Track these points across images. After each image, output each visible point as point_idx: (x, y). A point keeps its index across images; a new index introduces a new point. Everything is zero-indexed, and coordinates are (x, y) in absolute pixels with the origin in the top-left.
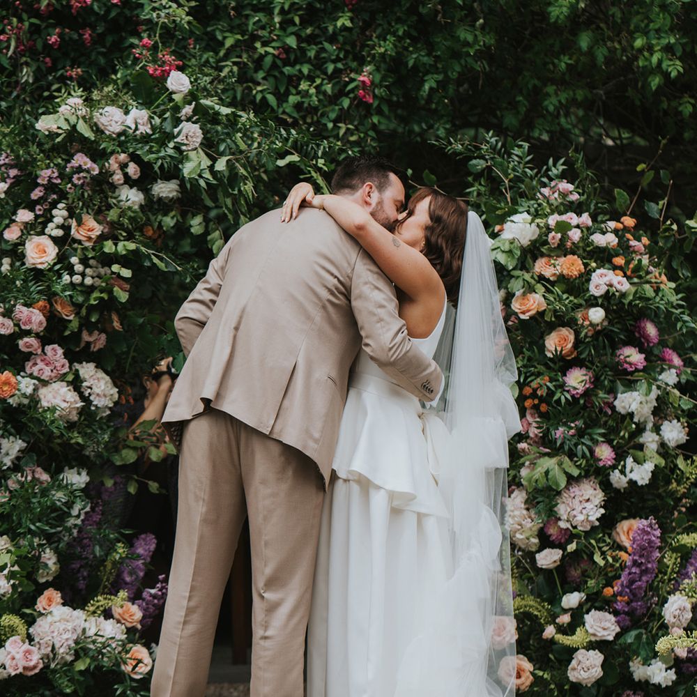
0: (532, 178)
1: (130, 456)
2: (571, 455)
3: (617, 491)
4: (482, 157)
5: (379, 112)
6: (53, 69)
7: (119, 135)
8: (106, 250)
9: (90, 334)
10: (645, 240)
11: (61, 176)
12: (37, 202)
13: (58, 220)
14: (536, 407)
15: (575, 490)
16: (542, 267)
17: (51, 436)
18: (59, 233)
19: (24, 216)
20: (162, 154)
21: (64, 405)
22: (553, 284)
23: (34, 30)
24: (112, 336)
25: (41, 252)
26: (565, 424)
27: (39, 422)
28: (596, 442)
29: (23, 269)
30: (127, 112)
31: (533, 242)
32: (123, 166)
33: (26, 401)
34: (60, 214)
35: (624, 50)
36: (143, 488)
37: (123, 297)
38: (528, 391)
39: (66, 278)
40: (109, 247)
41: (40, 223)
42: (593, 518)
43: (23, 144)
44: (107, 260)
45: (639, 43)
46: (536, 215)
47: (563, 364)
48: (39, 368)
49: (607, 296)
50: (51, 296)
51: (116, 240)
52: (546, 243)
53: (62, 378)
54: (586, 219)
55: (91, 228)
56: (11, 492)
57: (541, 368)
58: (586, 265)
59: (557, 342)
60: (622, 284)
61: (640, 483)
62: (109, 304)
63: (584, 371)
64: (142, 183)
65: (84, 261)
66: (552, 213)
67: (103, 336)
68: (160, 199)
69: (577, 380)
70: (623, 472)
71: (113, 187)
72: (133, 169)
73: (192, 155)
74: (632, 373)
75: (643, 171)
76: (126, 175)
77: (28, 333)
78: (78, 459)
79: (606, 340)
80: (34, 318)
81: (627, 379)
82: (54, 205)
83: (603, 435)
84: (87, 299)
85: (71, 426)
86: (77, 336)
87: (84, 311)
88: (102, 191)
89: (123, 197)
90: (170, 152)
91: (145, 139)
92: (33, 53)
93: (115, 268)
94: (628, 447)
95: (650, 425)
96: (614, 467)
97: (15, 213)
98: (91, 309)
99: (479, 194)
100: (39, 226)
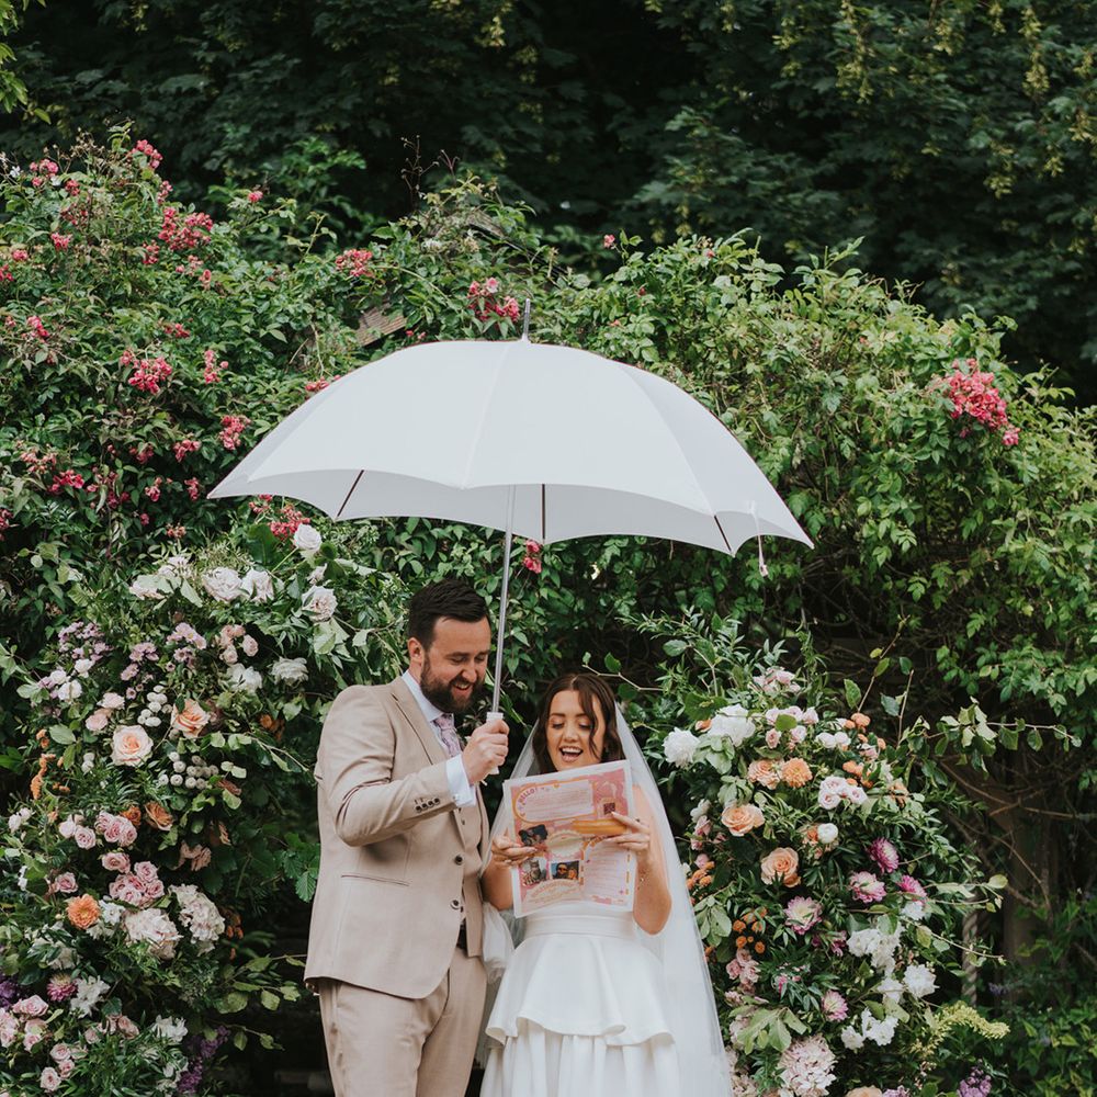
0: (742, 664)
1: (238, 1003)
2: (796, 1007)
3: (849, 1051)
4: (681, 638)
5: (549, 584)
6: (151, 528)
7: (233, 602)
8: (214, 744)
9: (192, 849)
10: (881, 743)
11: (159, 651)
12: (128, 684)
13: (155, 706)
14: (750, 947)
15: (800, 1050)
16: (756, 771)
17: (140, 977)
18: (156, 722)
19: (112, 700)
20: (287, 624)
21: (157, 938)
22: (772, 793)
23: (130, 479)
24: (219, 853)
25: (131, 746)
26: (789, 969)
27: (125, 959)
28: (824, 990)
29: (109, 766)
30: (242, 574)
31: (747, 742)
32: (237, 641)
33: (110, 933)
34: (156, 699)
35: (843, 517)
36: (253, 1041)
37: (233, 801)
38: (740, 925)
39: (163, 778)
40: (217, 740)
41: (131, 710)
42: (822, 1086)
43: (113, 611)
44: (215, 757)
45: (863, 508)
46: (750, 707)
47: (784, 894)
48: (124, 889)
49: (840, 809)
50: (143, 799)
51: (226, 731)
52: (762, 743)
53: (156, 903)
54: (811, 714)
55: (193, 717)
56: (89, 1047)
57: (756, 898)
58: (814, 771)
59: (777, 865)
60: (859, 797)
61: (880, 1042)
62: (216, 812)
63: (809, 902)
64: (260, 661)
65: (186, 758)
66: (771, 705)
67: (207, 852)
68: (282, 682)
69: (801, 912)
70: (857, 1029)
71: (224, 666)
72: (250, 645)
73: (324, 626)
74: (869, 906)
75: (878, 658)
76: (240, 652)
77: (114, 846)
78: (170, 1003)
79: (839, 862)
80: (122, 828)
81: (862, 911)
82: (149, 687)
83: (835, 982)
84: (189, 805)
85: (165, 964)
86: (174, 851)
87: (184, 820)
88: (209, 671)
89: (236, 679)
90: (297, 623)
91: (266, 607)
92: (127, 507)
93: (226, 766)
94: (862, 998)
95: (889, 972)
96: (846, 1023)
97: (100, 698)
98: (193, 817)
99: (675, 684)
100: (130, 713)
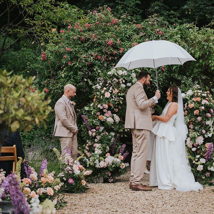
0: (192, 84)
1: (122, 130)
2: (198, 132)
3: (206, 138)
4: (184, 80)
5: (166, 72)
6: (110, 64)
7: (121, 75)
8: (119, 95)
9: (116, 109)
10: (211, 95)
11: (111, 82)
12: (107, 86)
13: (111, 89)
14: (192, 123)
15: (199, 137)
16: (193, 99)
17: (108, 126)
18: (111, 92)
19: (105, 89)
20: (129, 78)
21: (111, 121)
22: (195, 102)
23: (107, 57)
24: (119, 110)
25: (107, 95)
26: (197, 126)
27: (107, 124)
28: (202, 129)
29: (105, 98)
30: (123, 71)
31: (192, 95)
32: (122, 80)
33: (104, 120)
34: (111, 88)
35: (207, 63)
36: (124, 136)
37: (122, 103)
38: (191, 120)
39: (112, 99)
40: (119, 94)
42: (202, 143)
43: (105, 76)
44: (119, 96)
45: (210, 62)
46: (193, 90)
47: (197, 116)
48: (106, 115)
49: (205, 104)
50: (109, 102)
52: (194, 95)
53: (111, 116)
54: (201, 91)
55: (116, 91)
56: (101, 136)
57: (193, 117)
58: (201, 99)
59: (196, 112)
60: (207, 103)
61: (210, 137)
62: (119, 104)
63: (200, 117)
64: (125, 83)
65: (115, 97)
66: (196, 90)
67: (118, 109)
68: (128, 86)
69: (199, 119)
70: (207, 135)
71: (120, 84)
72: (124, 81)
73: (134, 79)
74: (209, 118)
75: (211, 83)
76: (122, 82)
77: (105, 109)
78: (112, 130)
79: (205, 112)
80: (106, 106)
81: (208, 119)
82: (110, 87)
83: (204, 128)
84: (115, 103)
85: (112, 125)
86: (113, 109)
87: (115, 105)
88: (118, 85)
89: (122, 86)
90: (130, 78)
91: (126, 76)
92: (107, 61)
93: (121, 98)
94: (208, 130)
95: (211, 127)
96: (205, 134)
97: (103, 88)
98: (116, 105)
99: (183, 87)
100: (107, 90)
